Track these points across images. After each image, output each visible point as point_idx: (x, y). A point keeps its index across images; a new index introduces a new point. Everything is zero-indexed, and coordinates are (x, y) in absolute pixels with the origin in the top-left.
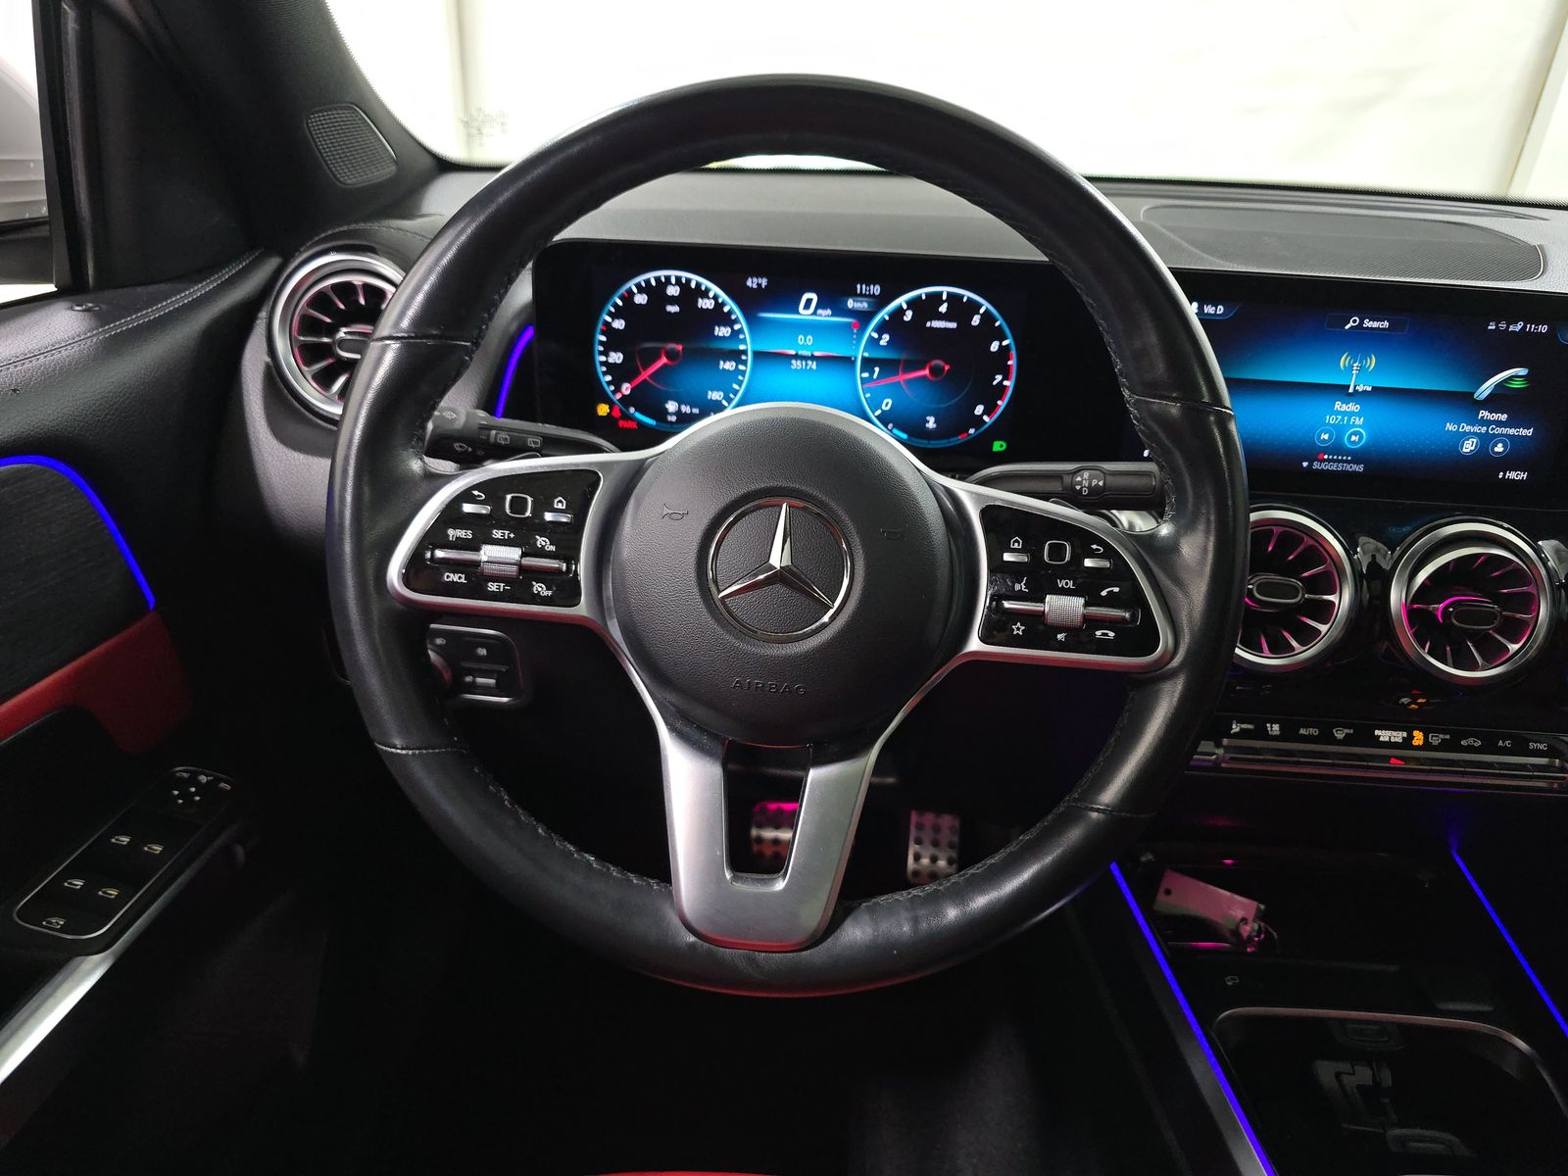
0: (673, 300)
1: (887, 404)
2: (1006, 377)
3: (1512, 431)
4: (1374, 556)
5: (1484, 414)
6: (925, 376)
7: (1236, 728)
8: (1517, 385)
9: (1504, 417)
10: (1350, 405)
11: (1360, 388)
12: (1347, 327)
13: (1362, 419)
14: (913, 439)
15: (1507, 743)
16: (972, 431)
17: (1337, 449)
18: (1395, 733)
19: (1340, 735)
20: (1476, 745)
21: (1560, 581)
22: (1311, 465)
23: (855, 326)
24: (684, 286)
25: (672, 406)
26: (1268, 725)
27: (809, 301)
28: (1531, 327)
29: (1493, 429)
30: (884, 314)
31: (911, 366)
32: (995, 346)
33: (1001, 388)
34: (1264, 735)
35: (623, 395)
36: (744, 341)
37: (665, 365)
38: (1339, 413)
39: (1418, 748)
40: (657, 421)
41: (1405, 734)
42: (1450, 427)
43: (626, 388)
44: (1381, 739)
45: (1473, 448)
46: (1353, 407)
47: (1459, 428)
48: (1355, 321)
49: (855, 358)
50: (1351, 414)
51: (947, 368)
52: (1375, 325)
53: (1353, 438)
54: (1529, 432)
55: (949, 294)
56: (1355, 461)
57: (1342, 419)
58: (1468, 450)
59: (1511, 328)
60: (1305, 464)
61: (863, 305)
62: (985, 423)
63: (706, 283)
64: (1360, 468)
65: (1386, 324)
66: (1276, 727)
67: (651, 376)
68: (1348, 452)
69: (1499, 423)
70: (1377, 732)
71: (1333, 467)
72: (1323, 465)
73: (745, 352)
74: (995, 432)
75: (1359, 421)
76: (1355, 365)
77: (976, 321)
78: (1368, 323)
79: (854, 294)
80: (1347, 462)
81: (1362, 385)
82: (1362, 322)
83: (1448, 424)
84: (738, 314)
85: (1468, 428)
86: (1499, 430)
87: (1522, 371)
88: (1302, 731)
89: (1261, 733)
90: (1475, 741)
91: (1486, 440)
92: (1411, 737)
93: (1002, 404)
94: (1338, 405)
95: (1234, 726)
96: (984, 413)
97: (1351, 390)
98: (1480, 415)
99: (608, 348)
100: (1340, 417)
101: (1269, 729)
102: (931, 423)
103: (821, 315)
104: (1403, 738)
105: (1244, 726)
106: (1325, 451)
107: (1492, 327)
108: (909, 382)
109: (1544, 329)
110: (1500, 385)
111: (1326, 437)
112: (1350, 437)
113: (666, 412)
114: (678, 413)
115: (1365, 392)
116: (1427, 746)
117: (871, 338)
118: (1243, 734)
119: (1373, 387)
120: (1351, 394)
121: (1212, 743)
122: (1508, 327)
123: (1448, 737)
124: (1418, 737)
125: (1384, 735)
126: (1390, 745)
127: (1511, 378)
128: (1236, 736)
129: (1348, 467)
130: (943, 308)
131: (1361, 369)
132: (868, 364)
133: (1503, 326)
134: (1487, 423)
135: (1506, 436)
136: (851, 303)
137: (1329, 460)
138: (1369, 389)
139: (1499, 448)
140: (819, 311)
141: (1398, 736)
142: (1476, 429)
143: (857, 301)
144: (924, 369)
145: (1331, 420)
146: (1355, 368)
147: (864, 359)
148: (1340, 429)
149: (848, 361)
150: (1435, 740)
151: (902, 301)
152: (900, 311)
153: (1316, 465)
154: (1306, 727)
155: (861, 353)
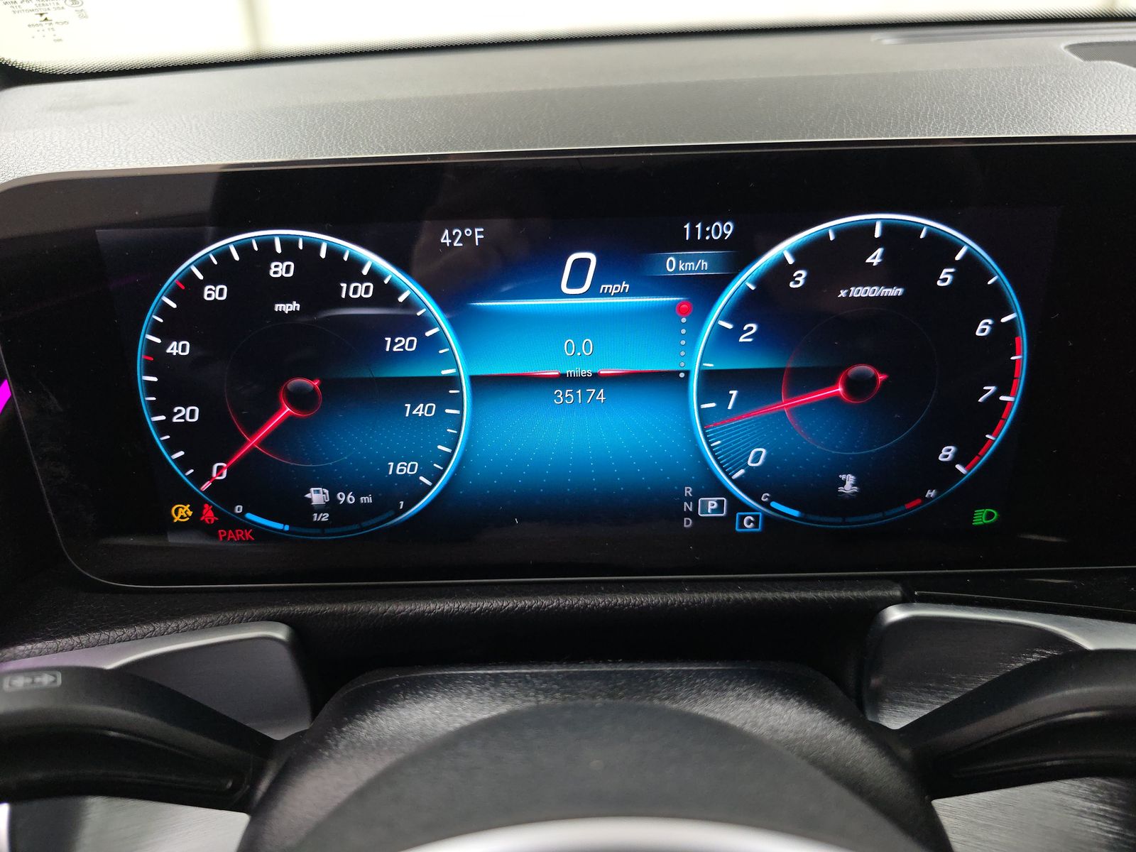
0: (284, 289)
1: (757, 457)
2: (1005, 389)
6: (835, 399)
14: (811, 517)
16: (931, 494)
23: (680, 310)
24: (304, 256)
25: (317, 496)
27: (582, 265)
30: (745, 279)
31: (804, 379)
32: (984, 328)
33: (996, 407)
35: (216, 483)
36: (450, 360)
37: (289, 419)
40: (291, 526)
43: (219, 471)
49: (687, 373)
51: (881, 378)
55: (887, 227)
61: (697, 265)
62: (961, 475)
63: (351, 249)
67: (265, 442)
73: (454, 381)
74: (976, 492)
77: (946, 277)
79: (680, 245)
84: (429, 306)
93: (995, 439)
96: (958, 458)
99: (166, 399)
102: (849, 484)
103: (608, 295)
108: (798, 410)
113: (308, 507)
114: (332, 505)
117: (719, 332)
130: (875, 258)
132: (714, 382)
136: (674, 264)
140: (605, 287)
143: (685, 260)
144: (832, 383)
147: (706, 376)
149: (673, 380)
151: (784, 249)
152: (781, 270)
155: (696, 362)
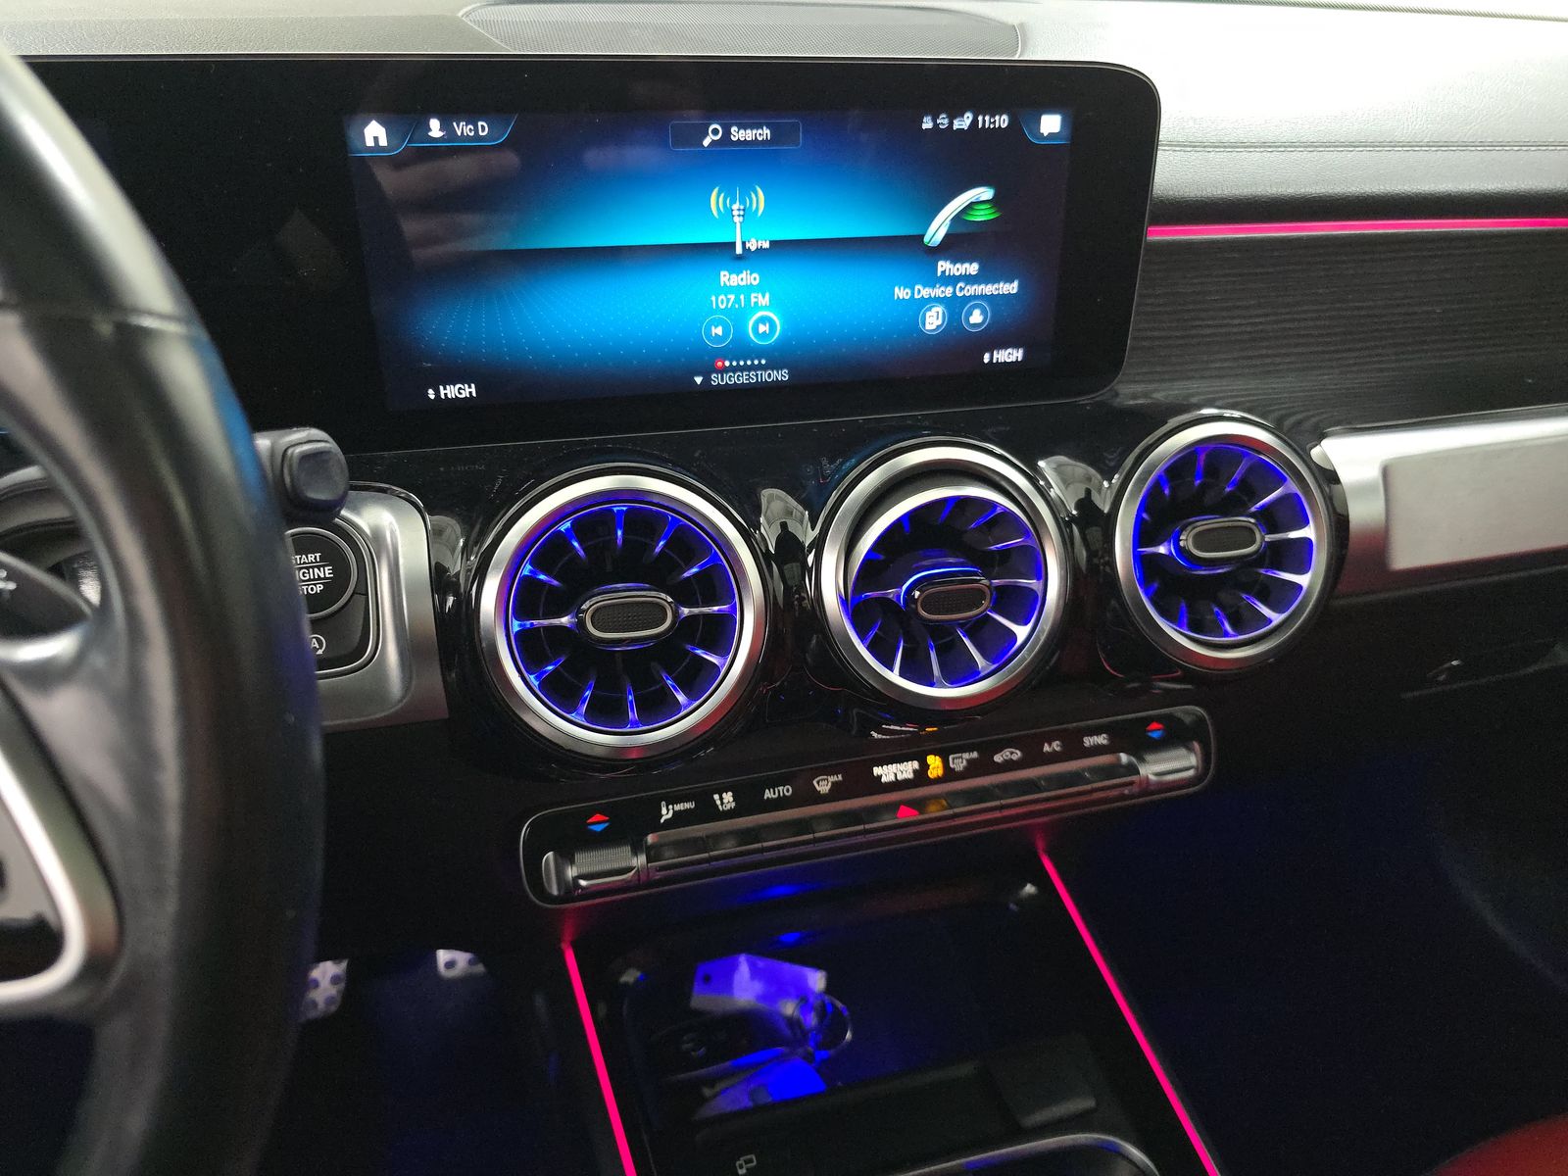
3: (989, 289)
4: (784, 526)
5: (944, 266)
7: (666, 813)
8: (983, 215)
9: (973, 268)
10: (743, 275)
11: (752, 246)
12: (706, 142)
13: (767, 295)
15: (1056, 746)
17: (741, 350)
18: (902, 766)
19: (823, 786)
20: (1015, 757)
21: (1069, 513)
22: (707, 380)
26: (716, 797)
28: (984, 121)
29: (962, 289)
34: (712, 813)
38: (728, 289)
39: (938, 781)
41: (916, 765)
42: (901, 293)
44: (884, 779)
45: (939, 322)
46: (748, 278)
47: (913, 294)
48: (715, 132)
50: (750, 288)
52: (748, 135)
53: (762, 328)
54: (1012, 288)
56: (773, 365)
57: (737, 300)
58: (934, 327)
59: (957, 125)
60: (699, 380)
64: (782, 375)
65: (765, 133)
66: (728, 797)
68: (759, 352)
69: (969, 279)
70: (877, 771)
71: (743, 379)
72: (726, 377)
75: (764, 300)
76: (736, 207)
78: (738, 134)
80: (760, 367)
81: (753, 241)
82: (727, 133)
83: (896, 289)
85: (926, 292)
86: (972, 290)
87: (986, 193)
88: (768, 794)
89: (707, 811)
90: (1012, 753)
91: (956, 307)
92: (925, 766)
94: (726, 278)
95: (664, 811)
97: (739, 250)
98: (940, 270)
100: (732, 297)
101: (718, 802)
104: (915, 772)
105: (679, 807)
106: (723, 354)
107: (927, 124)
109: (1003, 121)
110: (958, 219)
111: (719, 331)
112: (756, 329)
115: (760, 250)
116: (949, 774)
118: (679, 819)
119: (771, 242)
120: (739, 258)
121: (627, 849)
122: (951, 124)
123: (975, 755)
124: (935, 763)
125: (887, 773)
126: (897, 785)
127: (971, 206)
128: (669, 824)
129: (765, 376)
131: (745, 212)
133: (943, 121)
134: (952, 280)
135: (983, 297)
137: (734, 369)
138: (766, 245)
139: (976, 317)
141: (906, 770)
142: (939, 291)
145: (722, 301)
146: (735, 213)
148: (737, 316)
150: (959, 763)
153: (716, 380)
154: (773, 785)
